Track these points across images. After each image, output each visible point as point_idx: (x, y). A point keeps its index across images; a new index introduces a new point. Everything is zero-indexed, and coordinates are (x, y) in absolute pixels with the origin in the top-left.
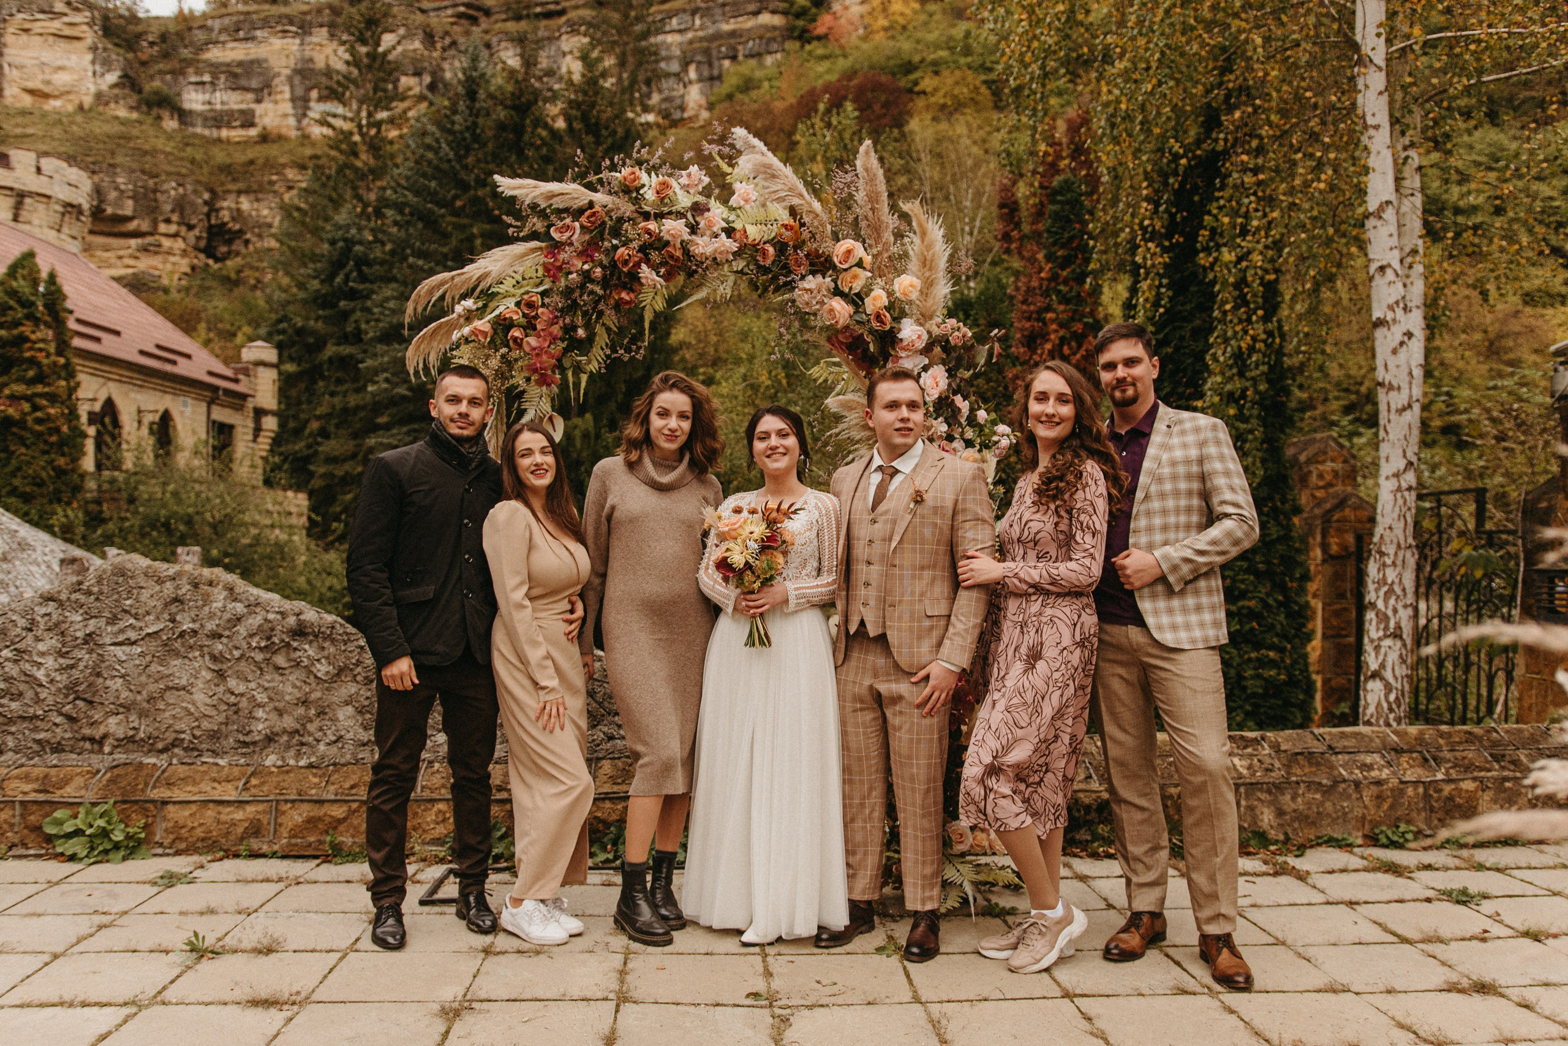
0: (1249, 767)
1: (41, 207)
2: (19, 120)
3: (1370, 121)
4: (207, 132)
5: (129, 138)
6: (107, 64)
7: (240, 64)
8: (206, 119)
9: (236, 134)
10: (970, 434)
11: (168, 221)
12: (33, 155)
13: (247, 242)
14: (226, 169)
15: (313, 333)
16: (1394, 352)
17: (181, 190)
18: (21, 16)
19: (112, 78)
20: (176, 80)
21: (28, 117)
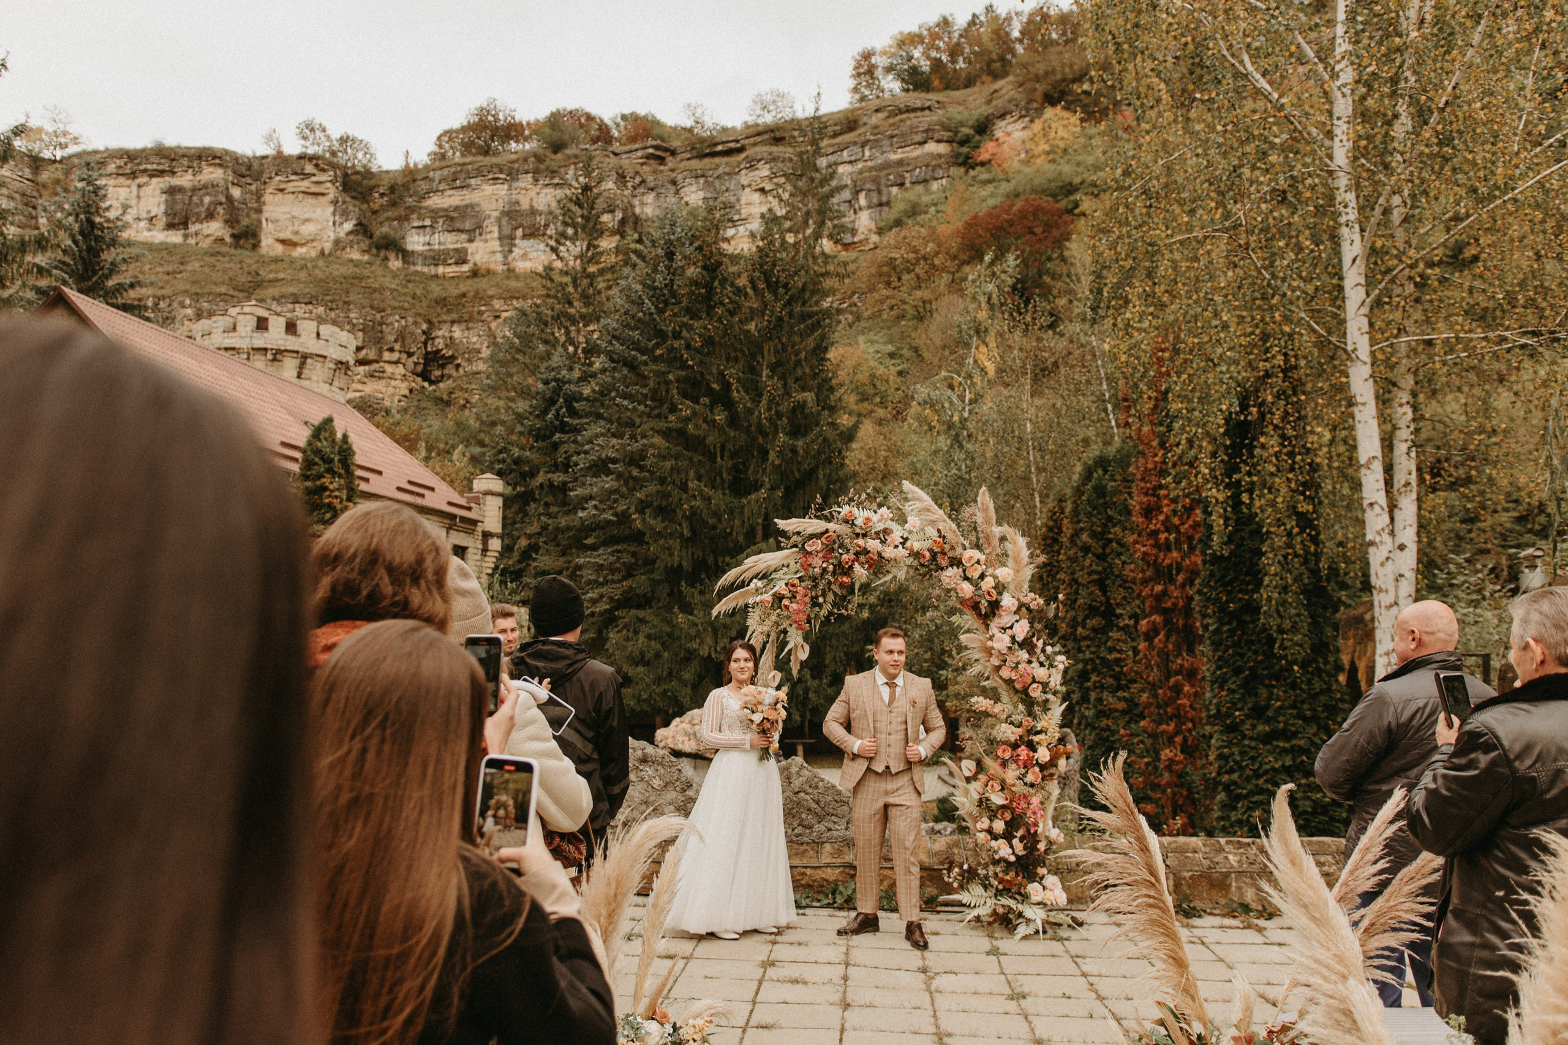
0: (1239, 862)
1: (319, 365)
2: (272, 267)
3: (1359, 399)
4: (426, 270)
5: (360, 279)
6: (345, 214)
7: (457, 208)
8: (425, 258)
9: (451, 270)
10: (1042, 658)
11: (391, 350)
12: (315, 323)
13: (458, 366)
14: (442, 302)
15: (528, 461)
16: (1382, 564)
17: (403, 322)
18: (278, 178)
19: (349, 226)
20: (401, 226)
21: (280, 265)
